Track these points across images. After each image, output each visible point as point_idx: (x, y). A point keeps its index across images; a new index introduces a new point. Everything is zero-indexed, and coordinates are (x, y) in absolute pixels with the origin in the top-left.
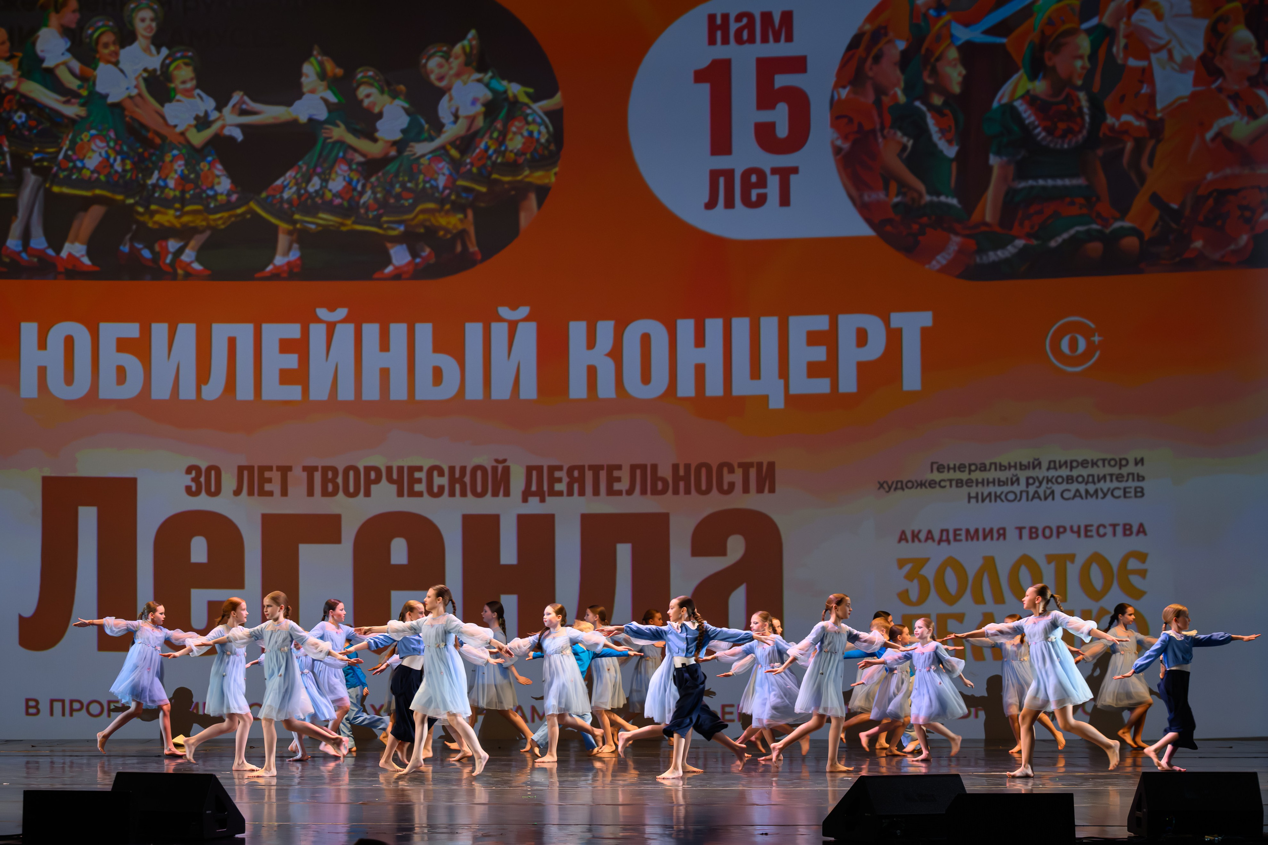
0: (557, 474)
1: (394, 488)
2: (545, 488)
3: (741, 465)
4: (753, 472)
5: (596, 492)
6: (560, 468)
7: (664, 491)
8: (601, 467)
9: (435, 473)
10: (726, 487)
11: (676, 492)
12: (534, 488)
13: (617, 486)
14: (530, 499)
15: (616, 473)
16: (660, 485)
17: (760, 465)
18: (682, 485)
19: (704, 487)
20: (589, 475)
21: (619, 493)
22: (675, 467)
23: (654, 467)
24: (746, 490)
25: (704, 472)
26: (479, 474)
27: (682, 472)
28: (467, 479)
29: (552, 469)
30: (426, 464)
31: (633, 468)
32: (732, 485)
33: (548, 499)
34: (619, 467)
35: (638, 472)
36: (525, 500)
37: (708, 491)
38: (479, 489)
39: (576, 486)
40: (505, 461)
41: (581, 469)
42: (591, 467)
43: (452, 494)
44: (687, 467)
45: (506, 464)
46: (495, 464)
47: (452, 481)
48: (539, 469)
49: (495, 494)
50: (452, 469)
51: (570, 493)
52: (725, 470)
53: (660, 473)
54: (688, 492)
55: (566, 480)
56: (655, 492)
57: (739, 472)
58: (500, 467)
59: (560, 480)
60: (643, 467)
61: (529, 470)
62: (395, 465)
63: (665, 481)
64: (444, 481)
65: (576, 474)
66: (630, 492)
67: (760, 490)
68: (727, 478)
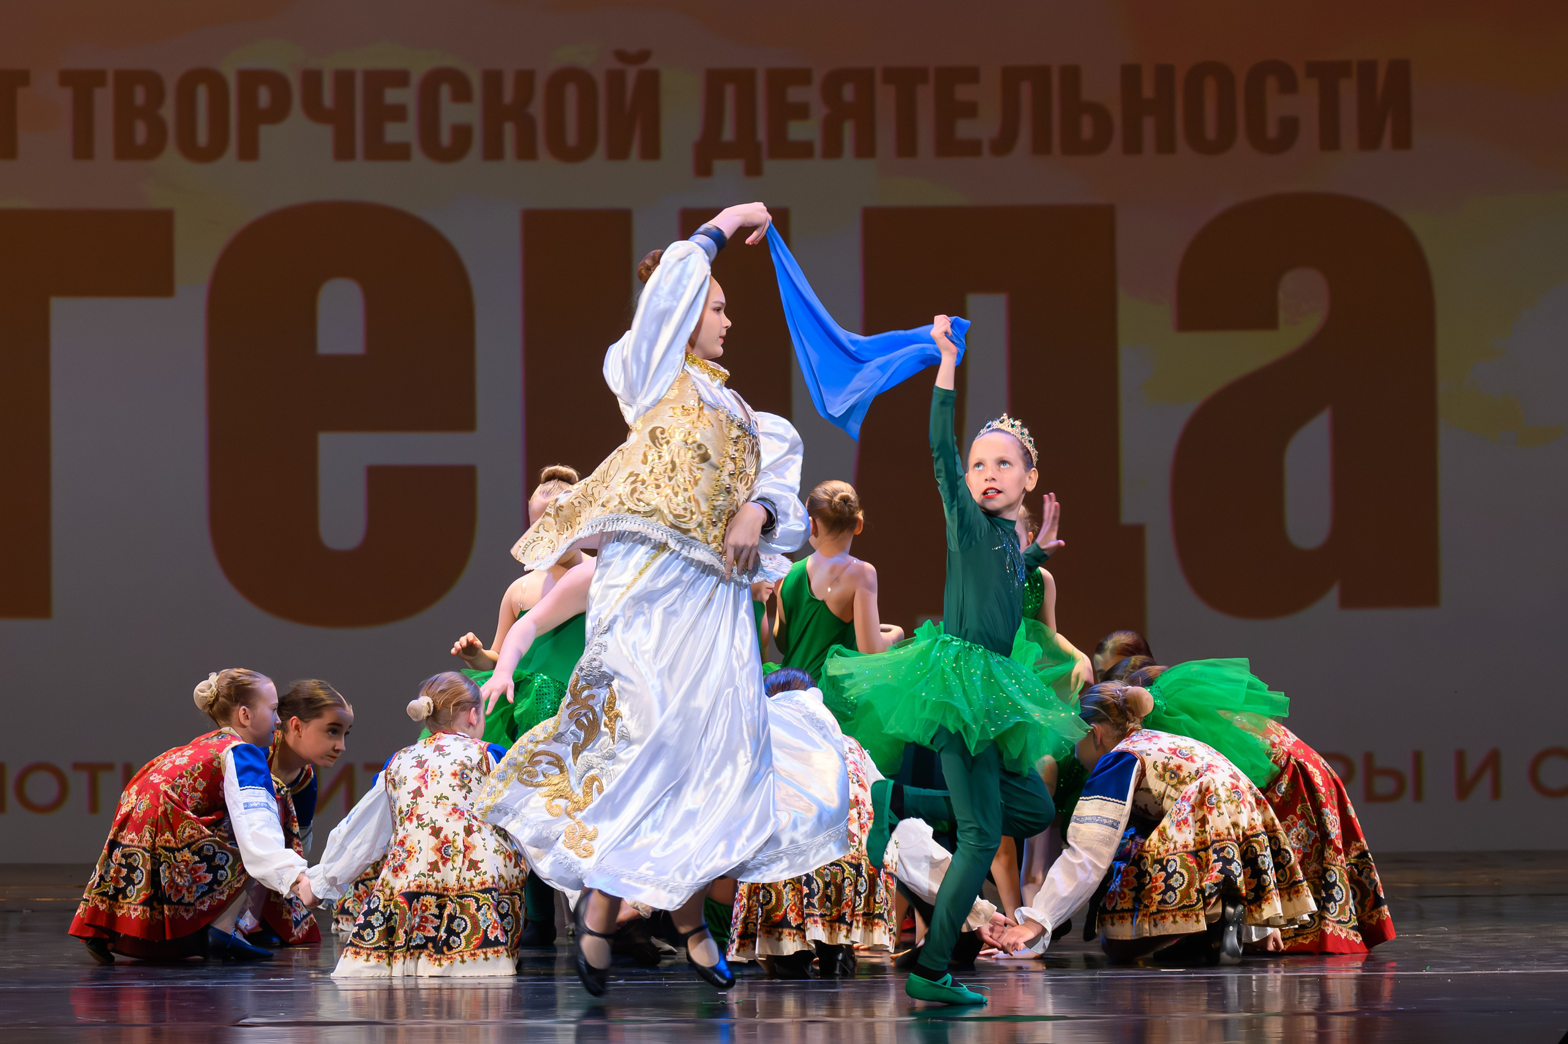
0: (795, 95)
1: (325, 133)
2: (762, 135)
3: (1314, 69)
4: (1348, 91)
5: (907, 146)
6: (802, 77)
7: (1099, 144)
8: (918, 75)
9: (445, 91)
10: (1272, 131)
11: (1133, 145)
12: (728, 134)
13: (964, 129)
14: (719, 165)
15: (963, 93)
16: (1087, 128)
17: (1368, 69)
18: (1149, 125)
19: (1211, 131)
20: (885, 98)
21: (972, 148)
22: (1130, 75)
23: (1072, 75)
24: (1330, 140)
25: (1210, 88)
26: (571, 93)
27: (1148, 91)
28: (537, 108)
29: (781, 79)
30: (420, 64)
31: (1011, 77)
32: (1290, 128)
33: (770, 166)
34: (971, 75)
35: (1026, 90)
36: (703, 169)
37: (1224, 142)
38: (572, 137)
39: (848, 129)
40: (644, 56)
41: (863, 78)
42: (892, 75)
43: (494, 151)
44: (1165, 74)
45: (650, 64)
46: (617, 65)
47: (494, 114)
48: (744, 79)
49: (618, 152)
50: (493, 80)
51: (833, 149)
52: (1271, 84)
53: (1089, 93)
54: (1165, 145)
55: (819, 111)
56: (1073, 146)
57: (1309, 91)
58: (632, 74)
59: (802, 112)
60: (1039, 75)
61: (715, 81)
62: (329, 64)
63: (1099, 113)
64: (470, 114)
65: (848, 93)
66: (1003, 145)
67: (1369, 140)
68: (1277, 106)
